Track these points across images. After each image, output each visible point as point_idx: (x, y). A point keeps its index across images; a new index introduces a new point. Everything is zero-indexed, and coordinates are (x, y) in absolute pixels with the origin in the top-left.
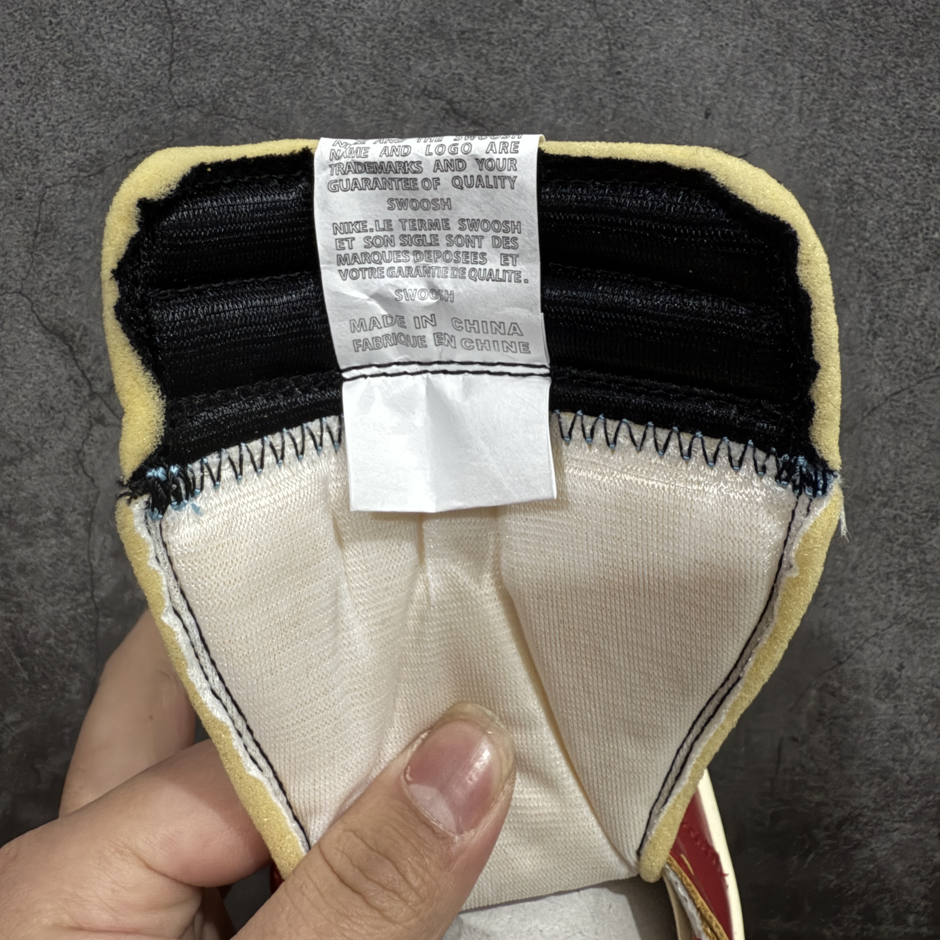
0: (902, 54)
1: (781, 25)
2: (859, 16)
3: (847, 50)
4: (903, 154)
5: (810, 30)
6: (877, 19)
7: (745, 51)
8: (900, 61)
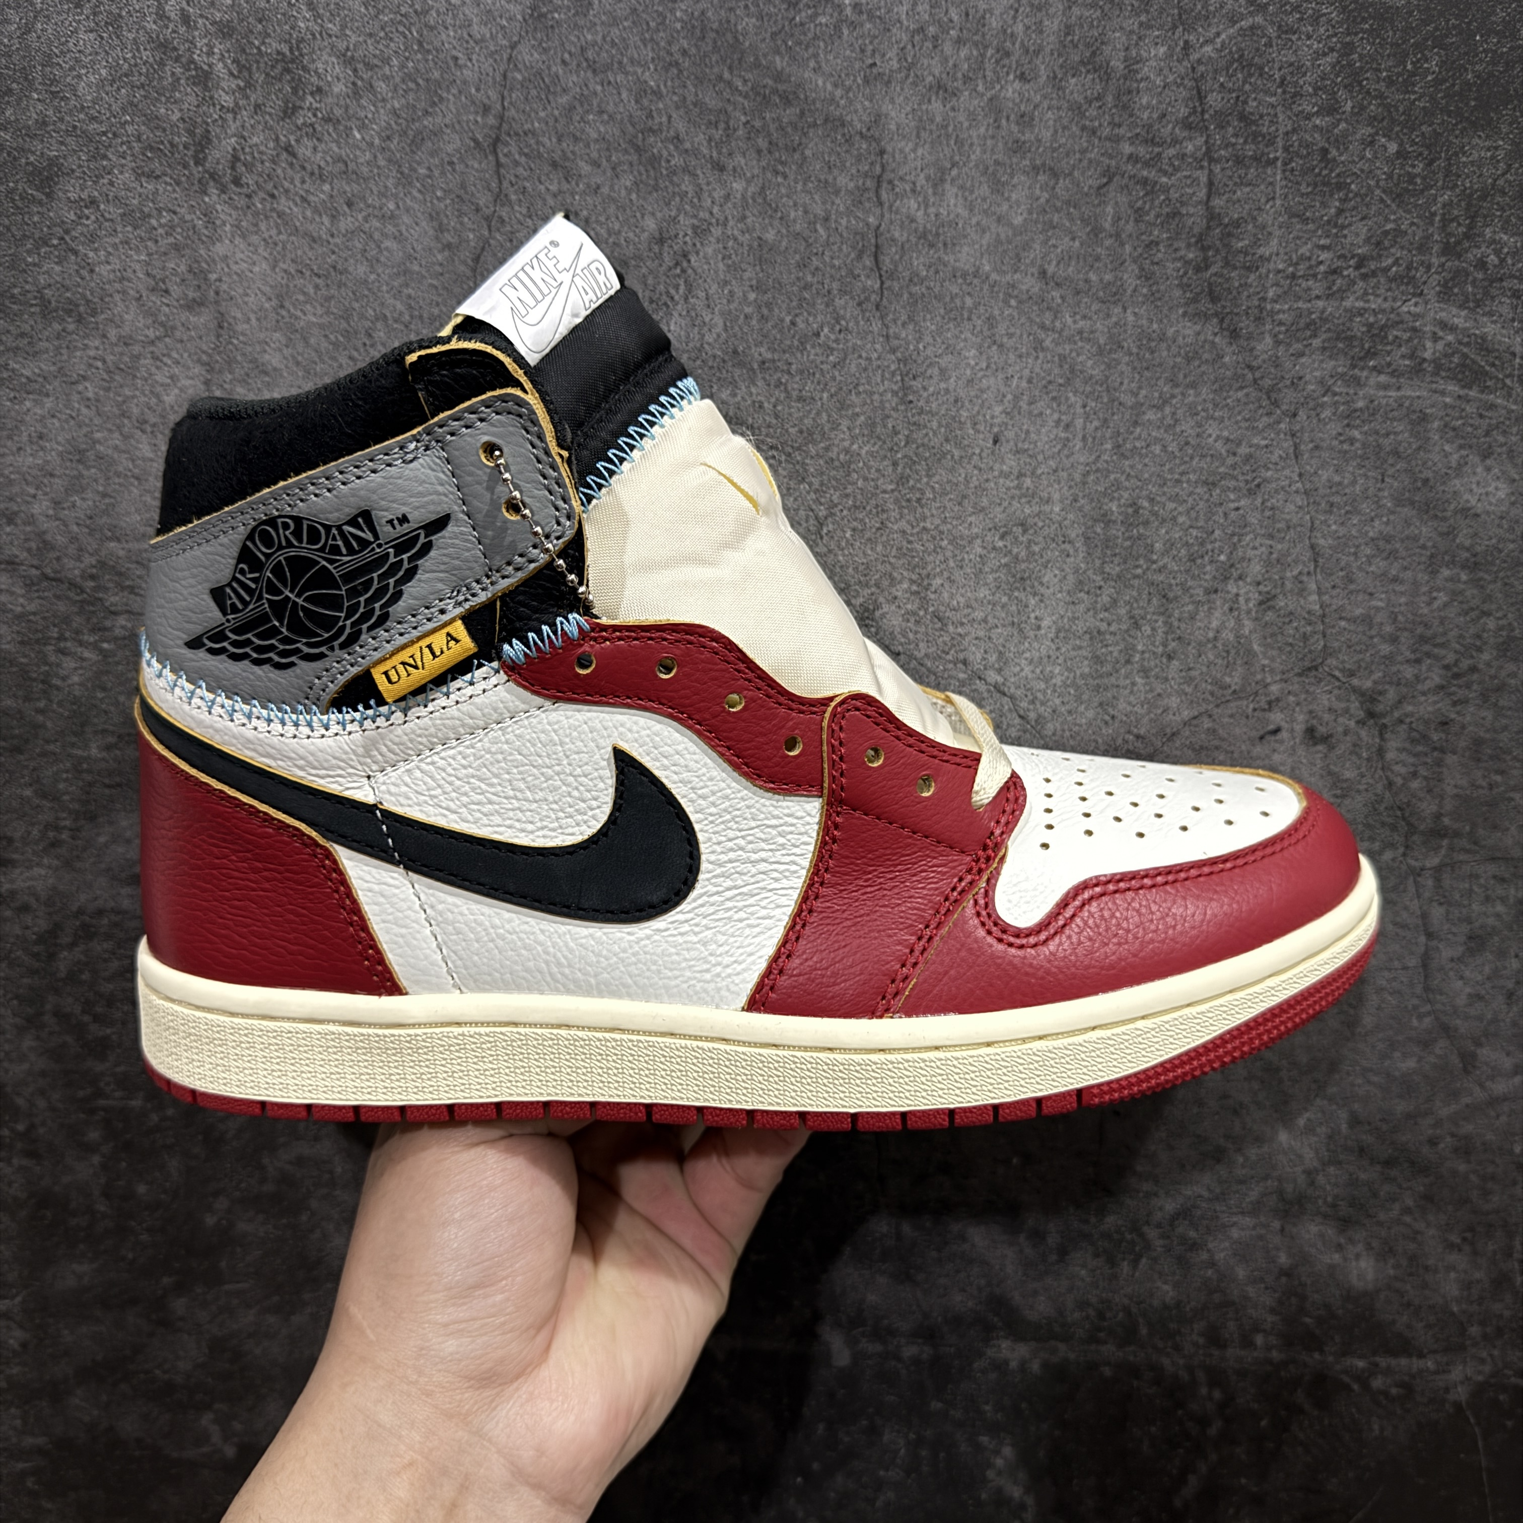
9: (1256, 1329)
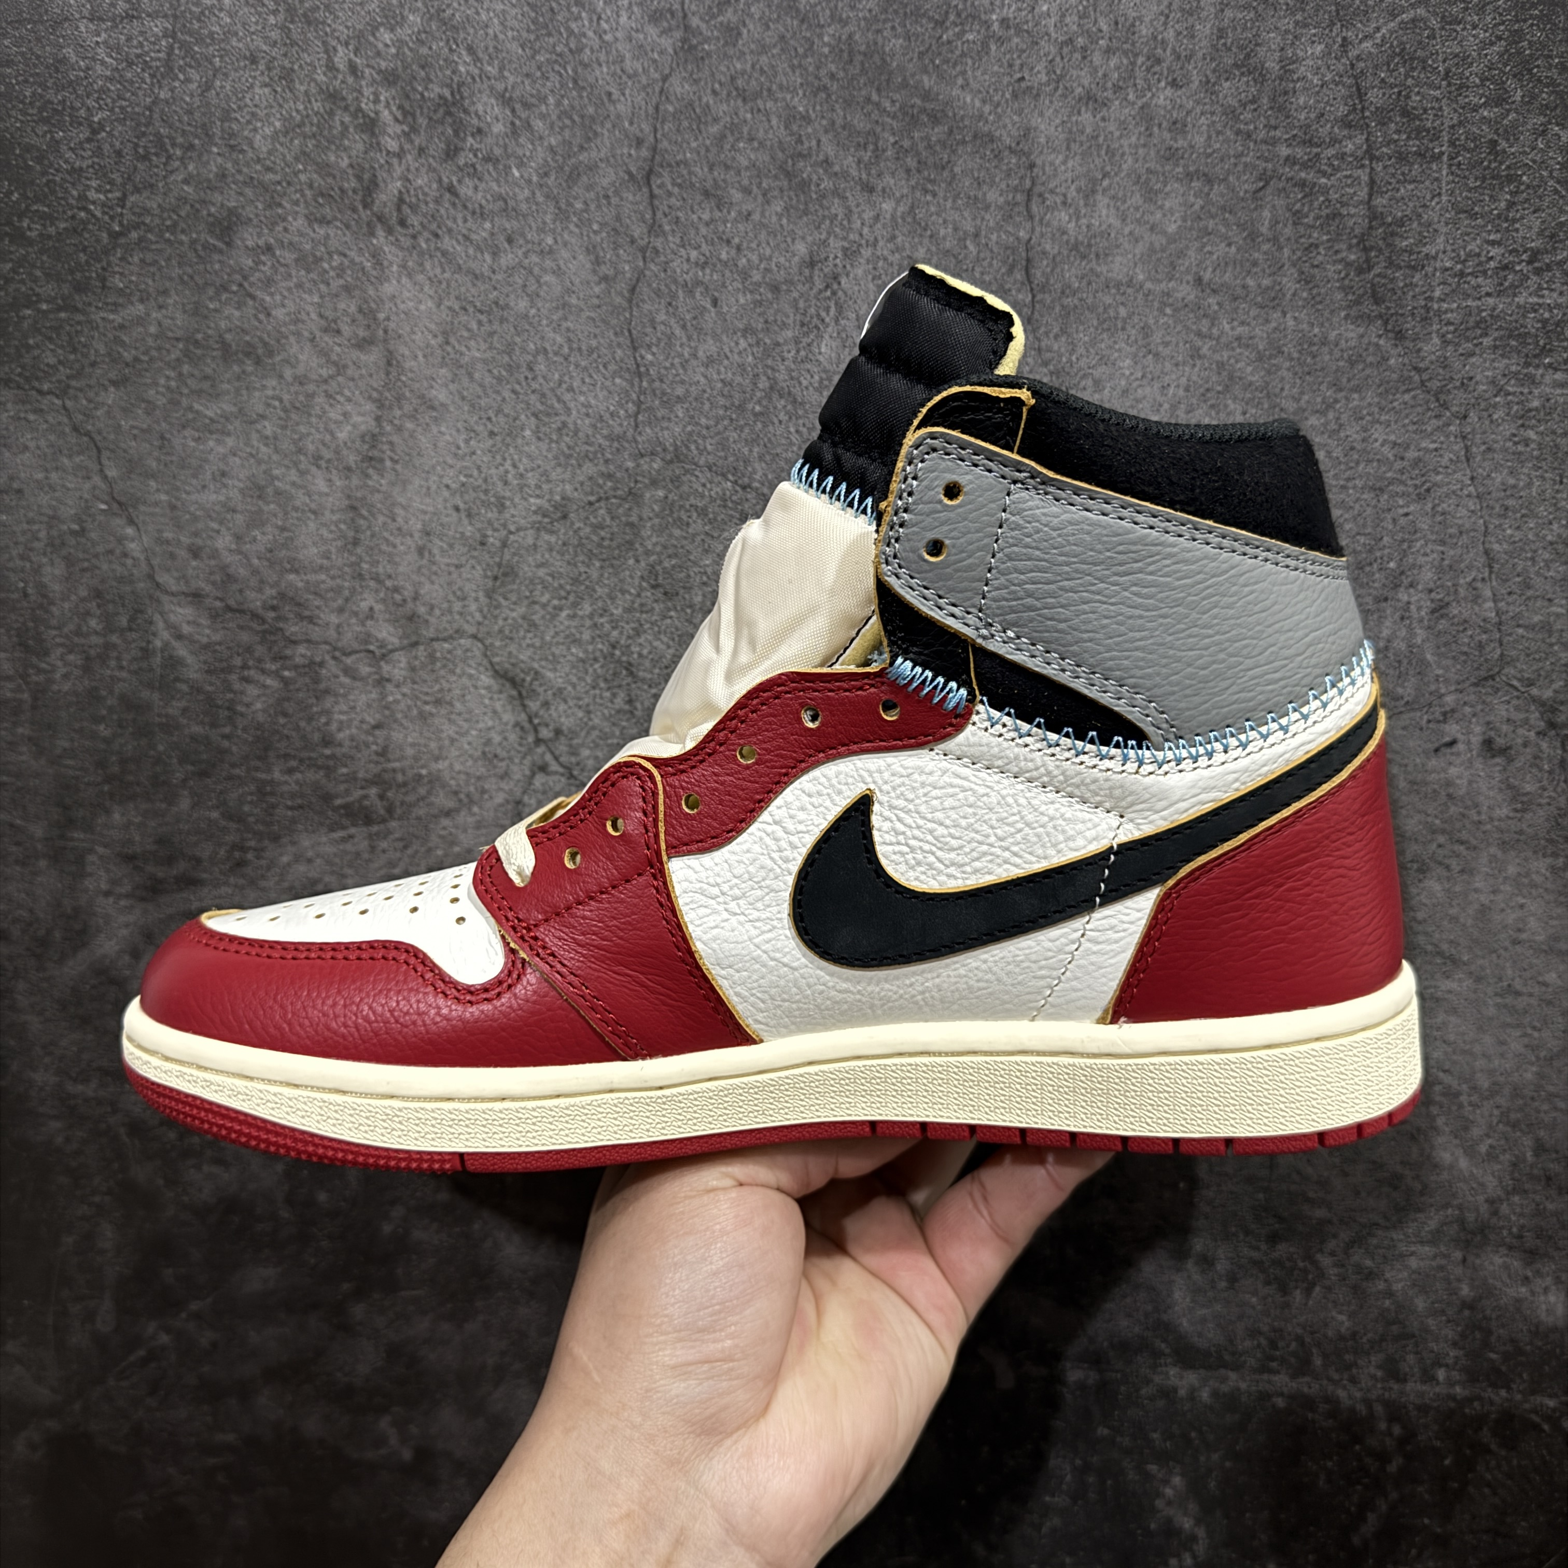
0: (1341, 390)
1: (1221, 365)
2: (1296, 355)
3: (1287, 387)
4: (1350, 484)
5: (1249, 369)
6: (1314, 357)
7: (1187, 389)
8: (1340, 395)
9: (1438, 1364)
